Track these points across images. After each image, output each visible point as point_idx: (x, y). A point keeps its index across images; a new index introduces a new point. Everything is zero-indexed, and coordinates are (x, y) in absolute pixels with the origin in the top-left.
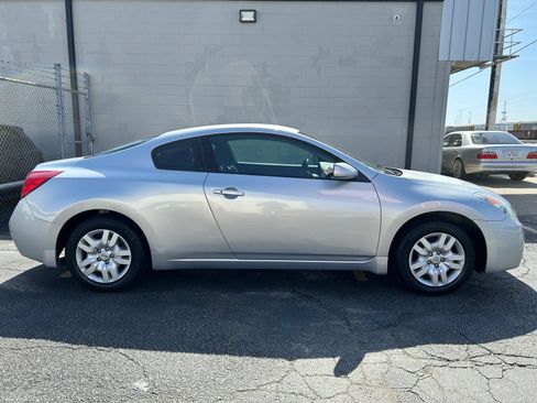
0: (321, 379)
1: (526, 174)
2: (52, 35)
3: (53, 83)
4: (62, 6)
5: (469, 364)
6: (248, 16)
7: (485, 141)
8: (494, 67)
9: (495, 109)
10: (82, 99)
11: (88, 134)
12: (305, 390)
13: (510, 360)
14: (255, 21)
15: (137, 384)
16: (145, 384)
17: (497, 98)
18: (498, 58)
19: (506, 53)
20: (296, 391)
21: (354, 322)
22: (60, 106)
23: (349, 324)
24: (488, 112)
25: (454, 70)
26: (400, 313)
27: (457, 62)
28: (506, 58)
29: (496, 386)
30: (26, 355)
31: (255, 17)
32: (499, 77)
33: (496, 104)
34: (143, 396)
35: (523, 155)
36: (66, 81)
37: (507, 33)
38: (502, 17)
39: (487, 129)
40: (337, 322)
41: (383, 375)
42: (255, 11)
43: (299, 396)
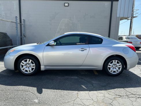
0: (86, 100)
1: (140, 48)
2: (15, 9)
3: (15, 21)
4: (18, 2)
5: (126, 97)
6: (66, 5)
7: (129, 39)
8: (131, 20)
9: (131, 30)
10: (22, 26)
11: (24, 35)
12: (81, 103)
13: (138, 96)
14: (68, 6)
15: (35, 100)
16: (37, 100)
17: (132, 28)
18: (133, 17)
19: (134, 16)
20: (79, 103)
21: (94, 85)
22: (17, 27)
23: (93, 86)
24: (130, 31)
25: (121, 19)
26: (107, 83)
27: (122, 17)
28: (134, 17)
29: (134, 103)
30: (5, 92)
31: (68, 5)
32: (133, 22)
33: (132, 29)
34: (36, 104)
35: (139, 42)
36: (18, 21)
37: (135, 10)
38: (134, 6)
39: (129, 36)
40: (90, 85)
41: (103, 100)
42: (68, 3)
43: (80, 105)
